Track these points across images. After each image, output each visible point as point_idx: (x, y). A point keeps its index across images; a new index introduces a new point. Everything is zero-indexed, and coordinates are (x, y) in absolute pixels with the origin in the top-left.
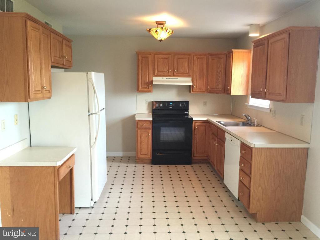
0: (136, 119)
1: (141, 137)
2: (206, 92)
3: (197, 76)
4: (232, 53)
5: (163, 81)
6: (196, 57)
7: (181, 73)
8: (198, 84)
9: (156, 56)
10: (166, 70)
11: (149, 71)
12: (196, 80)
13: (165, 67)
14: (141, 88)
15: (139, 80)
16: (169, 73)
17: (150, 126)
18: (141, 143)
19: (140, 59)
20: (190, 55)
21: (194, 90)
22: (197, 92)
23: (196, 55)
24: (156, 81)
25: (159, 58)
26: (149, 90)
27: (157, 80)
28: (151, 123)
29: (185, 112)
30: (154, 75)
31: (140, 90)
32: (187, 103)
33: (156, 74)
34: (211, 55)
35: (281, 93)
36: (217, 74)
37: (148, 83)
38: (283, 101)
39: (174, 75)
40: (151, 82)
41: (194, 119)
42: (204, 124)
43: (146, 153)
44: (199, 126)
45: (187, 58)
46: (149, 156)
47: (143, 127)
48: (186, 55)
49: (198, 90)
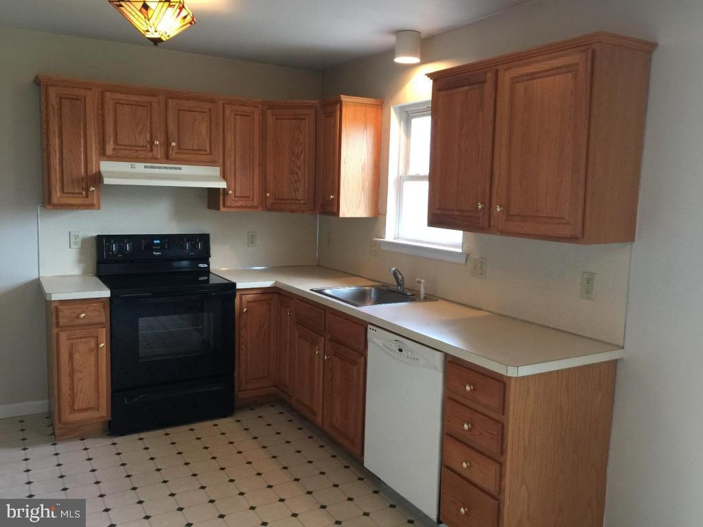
0: (53, 299)
1: (71, 355)
2: (260, 209)
3: (235, 164)
4: (339, 105)
5: (132, 176)
6: (232, 111)
7: (190, 152)
8: (238, 186)
9: (107, 94)
10: (143, 140)
11: (86, 142)
12: (233, 174)
13: (140, 133)
14: (59, 194)
15: (52, 169)
16: (152, 150)
17: (102, 316)
18: (72, 375)
19: (53, 100)
20: (212, 101)
21: (228, 203)
22: (238, 207)
23: (231, 103)
24: (113, 175)
25: (117, 103)
26: (87, 201)
27: (115, 171)
28: (104, 307)
29: (201, 265)
30: (103, 155)
31: (55, 200)
32: (205, 239)
33: (109, 151)
34: (272, 106)
35: (562, 218)
36: (293, 158)
37: (83, 178)
38: (573, 239)
39: (167, 158)
40: (97, 178)
41: (239, 286)
42: (266, 297)
43: (93, 404)
44: (252, 304)
45: (206, 110)
46: (104, 412)
47: (78, 322)
48: (203, 101)
49: (241, 202)
